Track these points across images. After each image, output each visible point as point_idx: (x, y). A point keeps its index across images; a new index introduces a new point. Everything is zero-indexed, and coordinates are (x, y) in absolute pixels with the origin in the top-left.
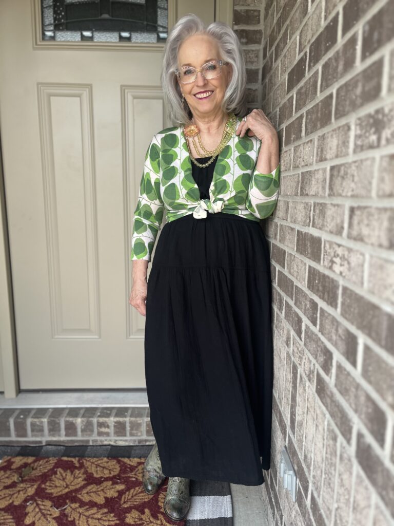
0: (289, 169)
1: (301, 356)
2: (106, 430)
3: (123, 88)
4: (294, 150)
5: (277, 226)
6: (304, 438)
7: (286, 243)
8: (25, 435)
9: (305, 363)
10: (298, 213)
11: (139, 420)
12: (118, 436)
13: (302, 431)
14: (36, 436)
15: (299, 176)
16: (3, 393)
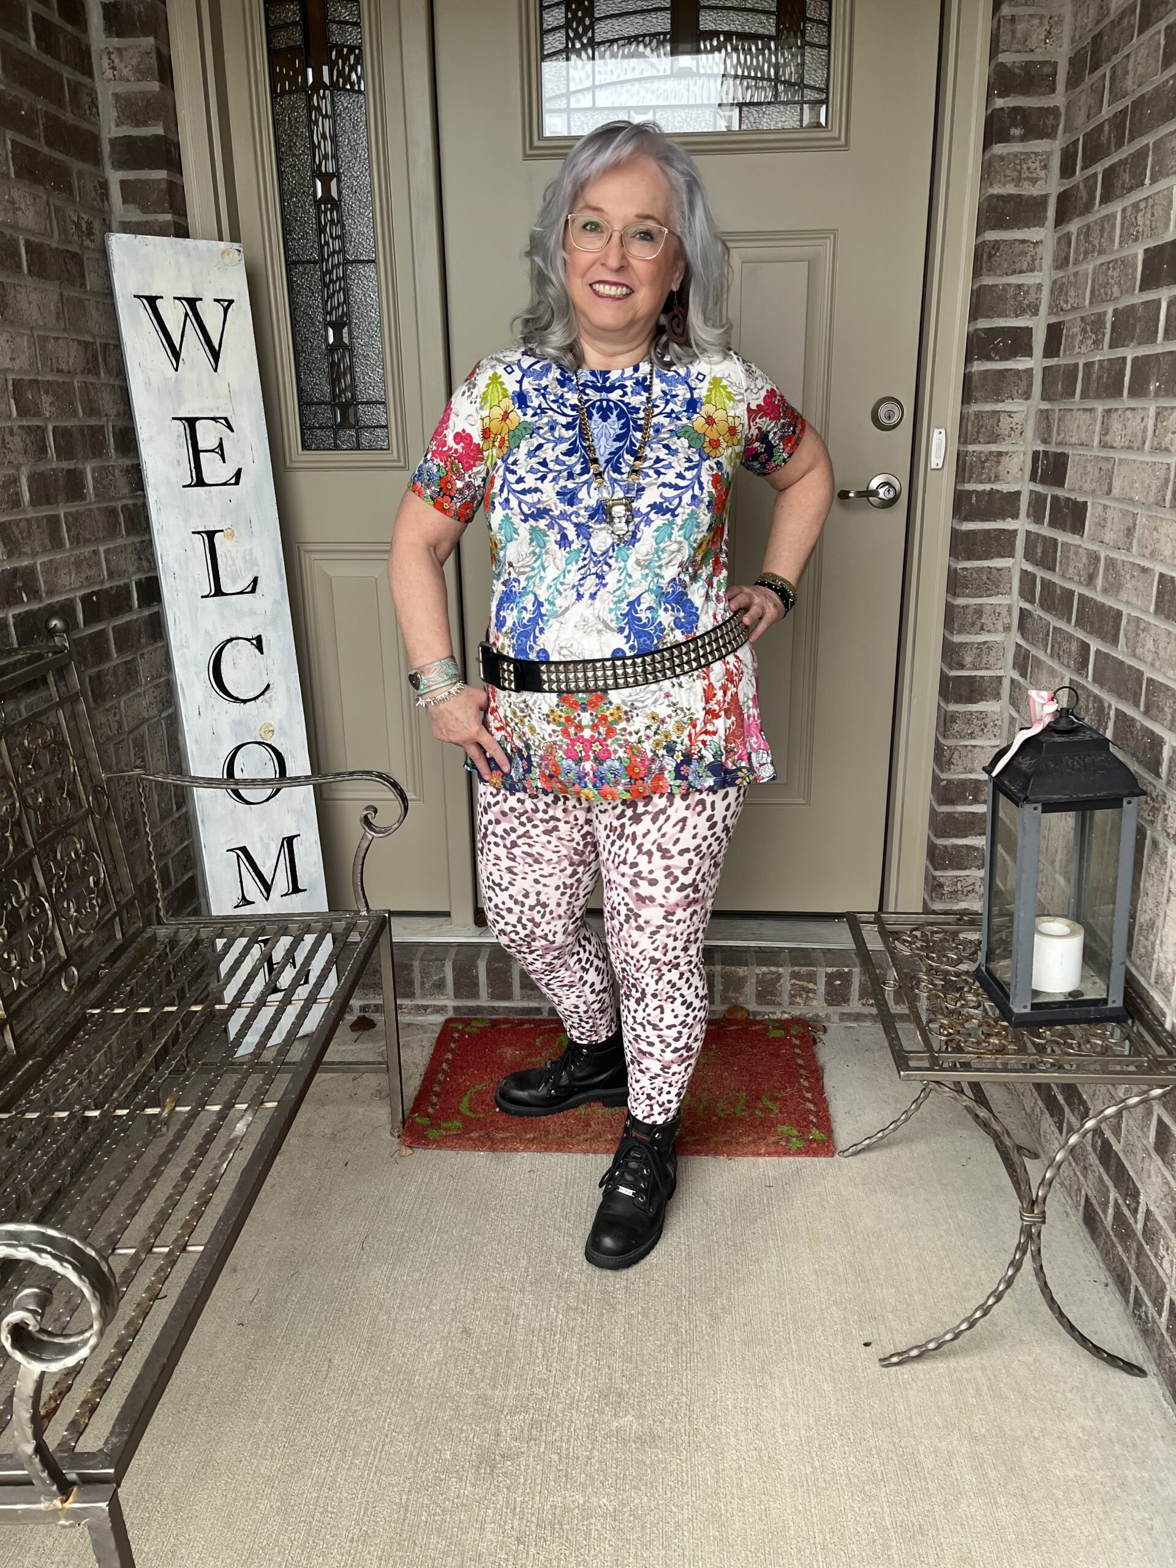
0: (1141, 449)
1: (1156, 805)
4: (1158, 414)
5: (1097, 558)
6: (1157, 947)
7: (1123, 596)
8: (508, 996)
9: (1166, 815)
10: (1163, 540)
13: (1151, 937)
14: (529, 998)
15: (1169, 468)
16: (446, 914)
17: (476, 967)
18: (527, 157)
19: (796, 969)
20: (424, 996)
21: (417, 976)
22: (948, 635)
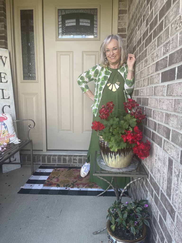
2: (76, 161)
3: (83, 52)
8: (50, 162)
12: (80, 163)
14: (54, 163)
16: (42, 150)
17: (45, 158)
18: (56, 41)
20: (37, 162)
21: (36, 159)
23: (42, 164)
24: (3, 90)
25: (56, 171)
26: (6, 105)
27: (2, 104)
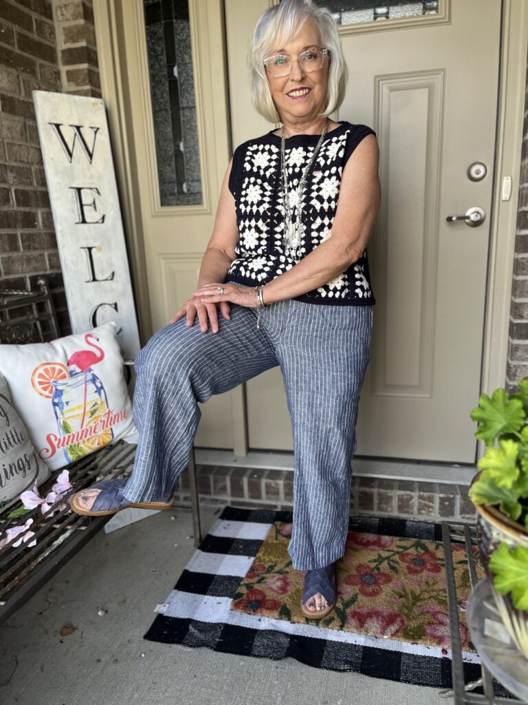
3: (379, 79)
8: (259, 497)
11: (390, 493)
12: (364, 509)
14: (271, 499)
16: (231, 450)
17: (242, 480)
19: (421, 493)
20: (216, 494)
21: (212, 483)
22: (513, 299)
23: (233, 503)
24: (90, 249)
25: (280, 537)
26: (103, 302)
27: (89, 301)
